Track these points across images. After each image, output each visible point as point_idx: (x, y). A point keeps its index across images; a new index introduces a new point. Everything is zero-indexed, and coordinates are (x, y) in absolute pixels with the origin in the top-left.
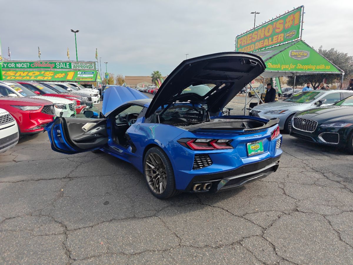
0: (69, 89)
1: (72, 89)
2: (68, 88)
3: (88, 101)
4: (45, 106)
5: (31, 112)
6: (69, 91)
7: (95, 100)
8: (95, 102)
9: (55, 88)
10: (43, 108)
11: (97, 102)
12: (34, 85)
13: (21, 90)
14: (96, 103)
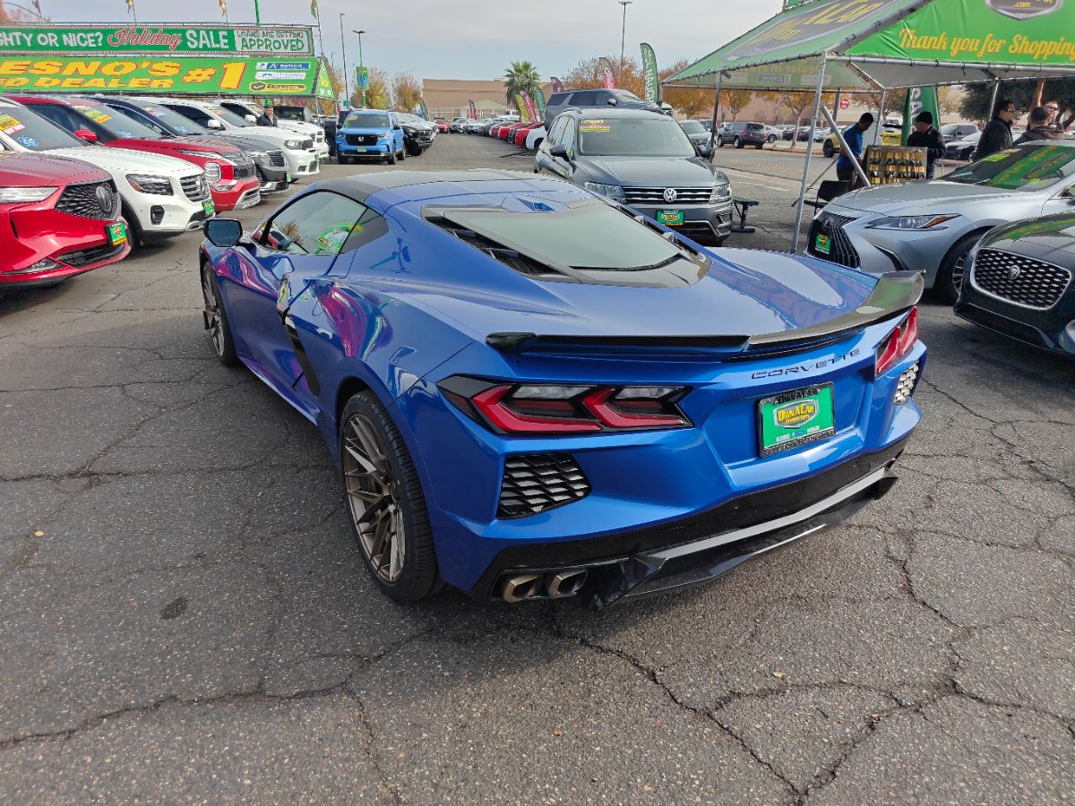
0: (212, 123)
1: (226, 123)
2: (212, 118)
3: (271, 165)
4: (69, 188)
5: (17, 210)
6: (216, 128)
7: (301, 163)
8: (302, 168)
9: (162, 120)
10: (64, 195)
11: (308, 168)
12: (76, 107)
13: (20, 127)
14: (307, 173)
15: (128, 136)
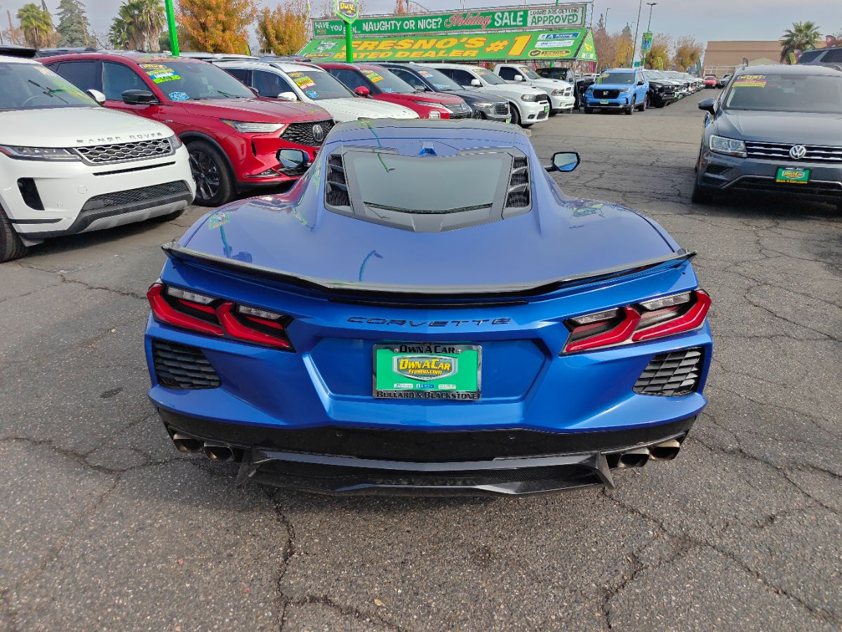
0: (475, 82)
1: (484, 82)
2: (475, 78)
3: (495, 114)
5: (257, 137)
6: (476, 86)
7: (532, 112)
8: (532, 116)
9: (428, 80)
11: (536, 117)
13: (311, 84)
14: (535, 120)
15: (389, 91)
